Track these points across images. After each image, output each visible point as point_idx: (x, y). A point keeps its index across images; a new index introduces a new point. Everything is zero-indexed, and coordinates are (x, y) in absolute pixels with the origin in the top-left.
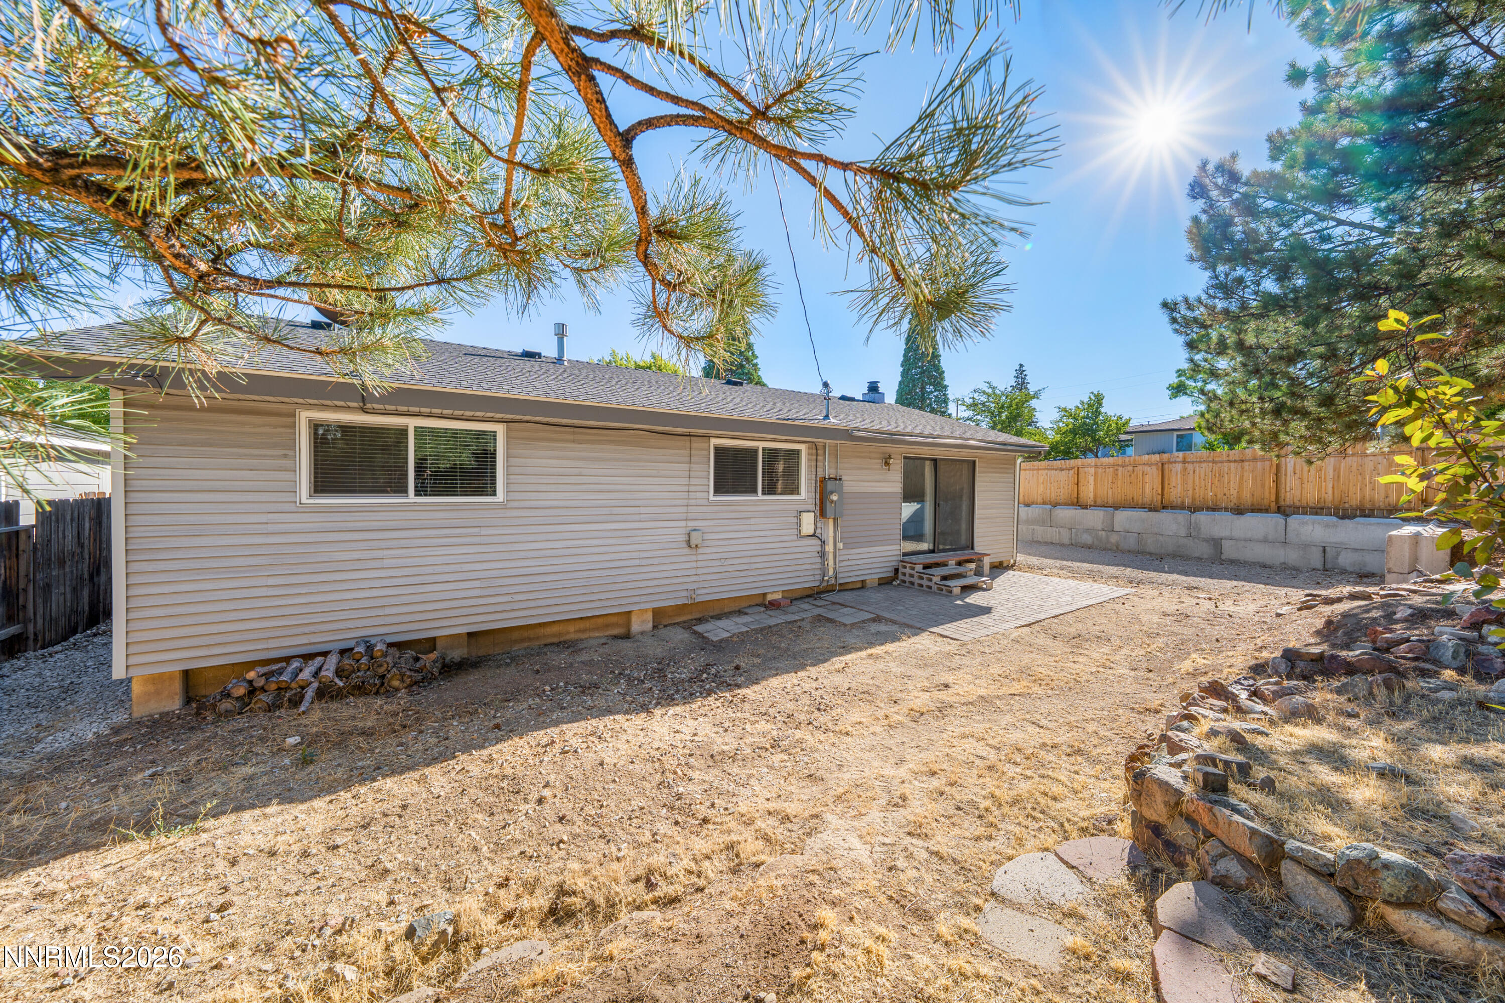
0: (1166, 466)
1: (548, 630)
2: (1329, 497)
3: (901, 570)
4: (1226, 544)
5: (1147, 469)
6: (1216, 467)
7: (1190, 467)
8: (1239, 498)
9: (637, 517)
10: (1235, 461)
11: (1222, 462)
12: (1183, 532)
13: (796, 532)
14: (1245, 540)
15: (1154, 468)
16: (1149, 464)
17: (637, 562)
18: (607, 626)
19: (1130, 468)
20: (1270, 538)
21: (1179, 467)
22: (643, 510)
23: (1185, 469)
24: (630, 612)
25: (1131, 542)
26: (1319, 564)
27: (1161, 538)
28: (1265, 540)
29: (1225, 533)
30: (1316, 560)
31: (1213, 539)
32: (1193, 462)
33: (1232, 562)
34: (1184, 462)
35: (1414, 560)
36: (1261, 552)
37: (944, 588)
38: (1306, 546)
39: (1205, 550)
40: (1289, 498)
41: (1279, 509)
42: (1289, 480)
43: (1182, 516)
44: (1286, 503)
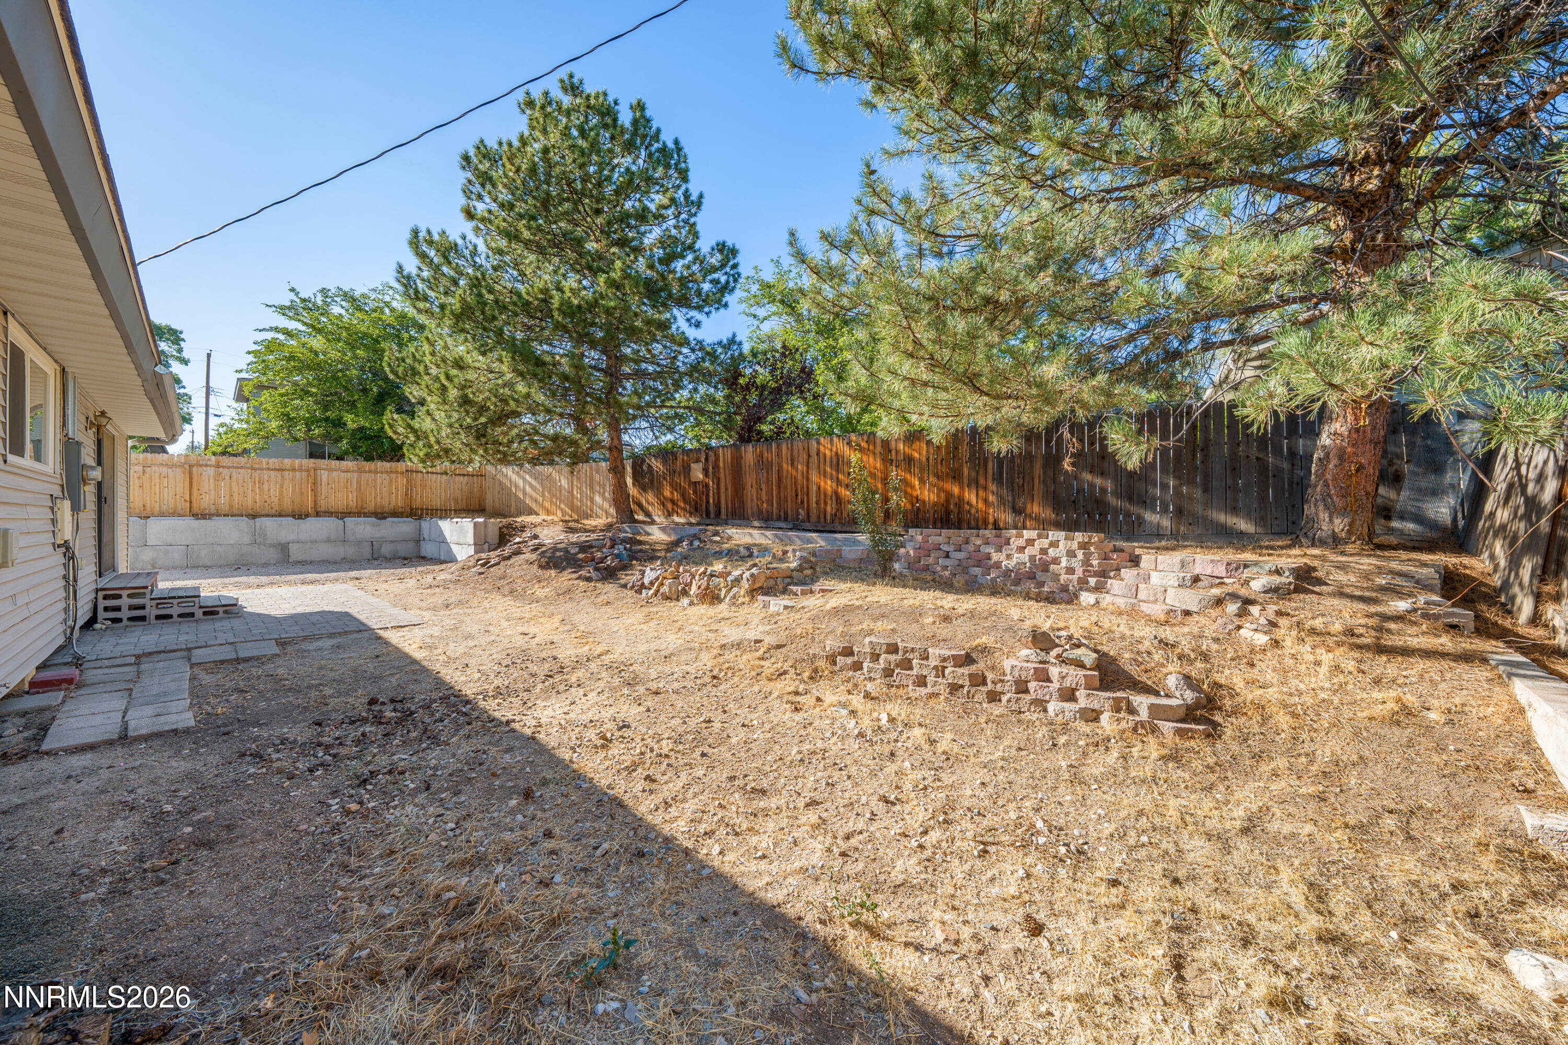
0: (195, 469)
3: (103, 604)
4: (293, 548)
7: (225, 472)
10: (275, 470)
11: (261, 469)
12: (246, 539)
13: (50, 538)
14: (311, 542)
15: (178, 471)
16: (170, 466)
19: (139, 468)
20: (333, 538)
21: (211, 471)
23: (218, 474)
25: (177, 557)
26: (367, 554)
27: (219, 549)
28: (329, 541)
29: (292, 538)
30: (366, 551)
31: (281, 544)
32: (229, 468)
33: (302, 563)
34: (218, 466)
35: (486, 536)
36: (325, 551)
37: (221, 610)
38: (359, 542)
39: (273, 555)
40: (323, 505)
41: (317, 514)
42: (323, 490)
43: (244, 522)
44: (323, 509)
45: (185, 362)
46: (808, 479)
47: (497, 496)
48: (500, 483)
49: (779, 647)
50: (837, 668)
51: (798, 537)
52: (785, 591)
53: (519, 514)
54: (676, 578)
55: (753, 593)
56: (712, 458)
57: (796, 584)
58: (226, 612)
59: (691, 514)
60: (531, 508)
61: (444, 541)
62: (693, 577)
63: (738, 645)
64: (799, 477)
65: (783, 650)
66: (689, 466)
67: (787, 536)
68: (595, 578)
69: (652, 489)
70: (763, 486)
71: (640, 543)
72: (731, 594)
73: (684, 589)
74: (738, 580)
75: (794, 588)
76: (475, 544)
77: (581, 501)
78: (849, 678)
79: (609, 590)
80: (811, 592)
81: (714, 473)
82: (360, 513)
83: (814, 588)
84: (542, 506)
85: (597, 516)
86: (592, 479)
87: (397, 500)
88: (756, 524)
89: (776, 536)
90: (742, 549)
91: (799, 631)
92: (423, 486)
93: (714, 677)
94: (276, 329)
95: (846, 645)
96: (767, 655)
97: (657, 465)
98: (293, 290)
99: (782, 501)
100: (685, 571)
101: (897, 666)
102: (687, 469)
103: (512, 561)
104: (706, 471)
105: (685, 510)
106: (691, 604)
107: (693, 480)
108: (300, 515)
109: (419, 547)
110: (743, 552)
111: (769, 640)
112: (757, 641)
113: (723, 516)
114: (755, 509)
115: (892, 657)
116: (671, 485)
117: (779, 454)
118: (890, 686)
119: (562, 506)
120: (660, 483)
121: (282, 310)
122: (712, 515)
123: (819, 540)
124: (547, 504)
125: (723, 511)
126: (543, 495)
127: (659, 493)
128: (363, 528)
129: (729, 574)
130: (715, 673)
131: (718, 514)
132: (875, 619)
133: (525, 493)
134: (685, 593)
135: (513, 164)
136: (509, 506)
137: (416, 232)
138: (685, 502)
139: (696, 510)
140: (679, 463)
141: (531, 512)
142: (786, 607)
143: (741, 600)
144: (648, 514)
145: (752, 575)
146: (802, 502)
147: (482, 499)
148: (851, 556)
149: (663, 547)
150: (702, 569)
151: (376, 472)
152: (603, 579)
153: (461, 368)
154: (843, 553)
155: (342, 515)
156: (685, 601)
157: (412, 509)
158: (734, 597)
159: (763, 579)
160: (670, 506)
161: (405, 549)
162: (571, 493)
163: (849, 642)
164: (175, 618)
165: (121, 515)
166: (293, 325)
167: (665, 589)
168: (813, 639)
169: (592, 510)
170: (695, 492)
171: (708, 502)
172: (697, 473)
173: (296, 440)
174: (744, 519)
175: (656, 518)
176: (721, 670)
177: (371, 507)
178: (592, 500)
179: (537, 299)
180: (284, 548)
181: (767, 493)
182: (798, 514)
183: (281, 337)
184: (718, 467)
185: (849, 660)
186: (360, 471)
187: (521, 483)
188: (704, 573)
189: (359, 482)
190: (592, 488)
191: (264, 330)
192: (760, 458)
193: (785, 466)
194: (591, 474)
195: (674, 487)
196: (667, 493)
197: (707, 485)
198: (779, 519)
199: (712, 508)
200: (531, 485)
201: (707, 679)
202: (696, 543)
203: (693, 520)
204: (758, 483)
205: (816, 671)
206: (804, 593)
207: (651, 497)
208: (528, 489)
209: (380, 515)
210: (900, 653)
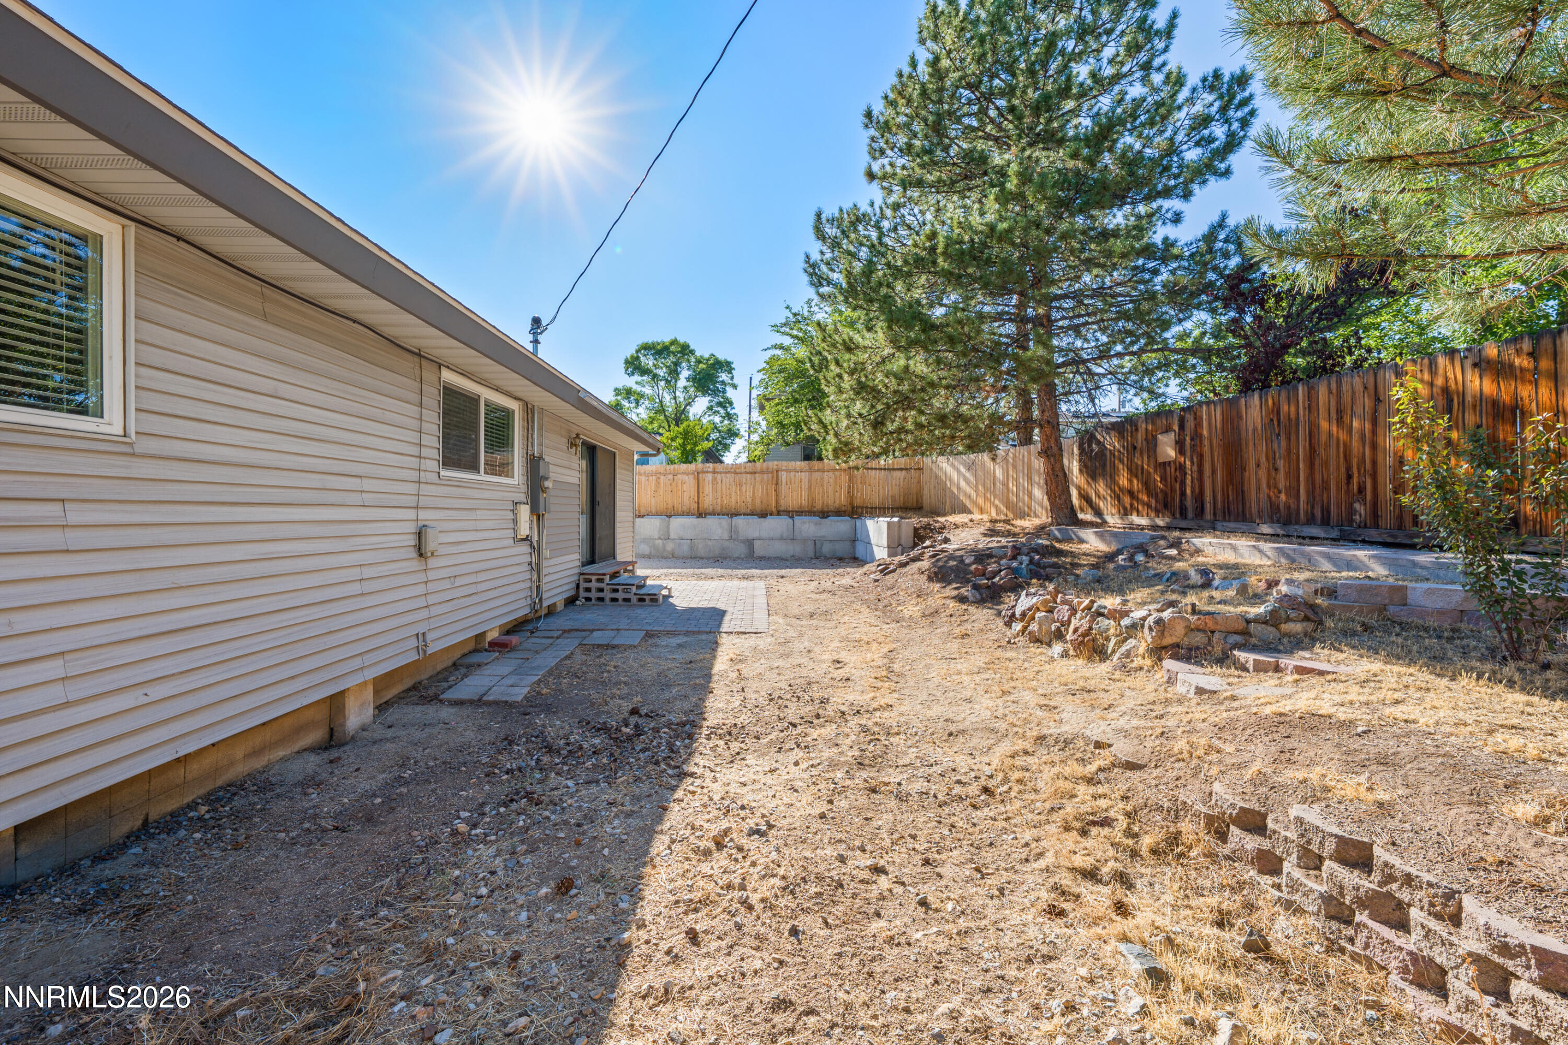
0: (701, 476)
1: (195, 769)
2: (805, 503)
3: (583, 585)
4: (757, 544)
5: (685, 478)
6: (737, 477)
7: (719, 476)
8: (753, 504)
9: (356, 498)
12: (726, 536)
13: (510, 533)
14: (769, 539)
15: (691, 477)
16: (687, 474)
17: (356, 588)
18: (299, 730)
19: (671, 477)
21: (710, 476)
22: (367, 485)
23: (715, 479)
24: (342, 693)
25: (685, 549)
26: (811, 554)
27: (709, 543)
28: (782, 538)
29: (756, 535)
30: (810, 550)
31: (748, 541)
33: (761, 558)
34: (714, 472)
35: (900, 538)
36: (779, 548)
37: (647, 598)
38: (805, 541)
39: (741, 550)
40: (784, 504)
41: (779, 513)
42: (784, 489)
43: (725, 521)
44: (782, 508)
45: (735, 387)
46: (1374, 446)
47: (933, 491)
48: (936, 477)
49: (1131, 766)
50: (1226, 850)
51: (1328, 557)
52: (1223, 660)
53: (953, 512)
54: (1051, 611)
55: (1158, 652)
56: (1190, 424)
57: (1254, 649)
58: (652, 600)
59: (1158, 512)
60: (965, 506)
61: (869, 543)
62: (1074, 611)
63: (1067, 742)
64: (1355, 444)
65: (1136, 775)
66: (1155, 438)
67: (1303, 554)
68: (971, 599)
69: (1104, 476)
70: (1281, 464)
71: (1060, 553)
72: (1123, 649)
73: (1058, 629)
74: (1135, 627)
75: (1242, 655)
76: (889, 547)
77: (1017, 496)
78: (1241, 885)
79: (981, 615)
80: (1277, 669)
81: (1193, 447)
82: (810, 512)
83: (1284, 661)
84: (975, 503)
85: (1036, 516)
86: (1030, 467)
87: (840, 499)
88: (1266, 529)
89: (1281, 551)
90: (1192, 573)
91: (1181, 744)
92: (863, 483)
93: (986, 790)
94: (775, 347)
95: (1254, 805)
96: (1102, 776)
97: (1112, 442)
98: (788, 307)
99: (1317, 489)
100: (1064, 602)
101: (1362, 903)
102: (1152, 444)
103: (908, 568)
104: (1180, 445)
105: (1149, 506)
106: (1065, 655)
107: (1161, 460)
108: (763, 515)
109: (854, 547)
110: (1195, 578)
111: (1123, 749)
112: (1098, 745)
113: (1208, 516)
114: (1264, 504)
115: (1351, 878)
116: (1130, 470)
117: (1312, 407)
118: (1333, 948)
119: (997, 502)
120: (1114, 466)
121: (776, 328)
122: (1190, 514)
123: (1373, 564)
124: (981, 501)
125: (1208, 507)
126: (977, 491)
127: (1112, 482)
128: (808, 527)
129: (1126, 614)
130: (991, 784)
131: (1200, 511)
132: (1353, 765)
133: (959, 488)
134: (1059, 635)
135: (904, 97)
136: (944, 503)
137: (819, 215)
138: (1149, 494)
139: (1166, 506)
140: (1140, 436)
141: (965, 510)
142: (1200, 691)
143: (1138, 662)
144: (1098, 513)
145: (1159, 622)
146: (1361, 490)
147: (919, 495)
148: (1431, 603)
149: (1093, 560)
150: (1087, 602)
151: (823, 471)
152: (981, 602)
153: (849, 350)
154: (1412, 597)
155: (791, 514)
156: (1058, 648)
157: (853, 508)
158: (1127, 655)
159: (1180, 630)
160: (1127, 500)
161: (842, 548)
162: (1006, 485)
163: (1263, 801)
164: (620, 602)
165: (622, 514)
166: (787, 341)
167: (1034, 627)
168: (1197, 771)
169: (1029, 508)
170: (1164, 479)
171: (1183, 494)
172: (1168, 451)
173: (788, 444)
174: (1244, 520)
175: (1109, 518)
176: (1006, 780)
177: (819, 506)
178: (1030, 495)
179: (925, 249)
180: (750, 543)
181: (1288, 474)
182: (1351, 511)
183: (779, 352)
184: (1201, 436)
185: (1252, 843)
186: (811, 470)
187: (955, 476)
188: (1089, 608)
189: (810, 481)
190: (1030, 479)
191: (768, 349)
192: (1274, 416)
193: (1324, 425)
194: (1030, 459)
195: (1134, 471)
196: (1124, 481)
197: (1182, 468)
198: (1311, 521)
199: (1189, 502)
200: (966, 479)
201: (974, 789)
202: (1140, 558)
203: (1160, 522)
204: (1272, 459)
205: (1174, 839)
206: (1260, 668)
207: (1101, 487)
208: (963, 484)
209: (824, 514)
210: (1376, 876)
